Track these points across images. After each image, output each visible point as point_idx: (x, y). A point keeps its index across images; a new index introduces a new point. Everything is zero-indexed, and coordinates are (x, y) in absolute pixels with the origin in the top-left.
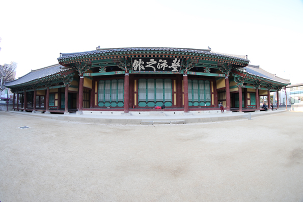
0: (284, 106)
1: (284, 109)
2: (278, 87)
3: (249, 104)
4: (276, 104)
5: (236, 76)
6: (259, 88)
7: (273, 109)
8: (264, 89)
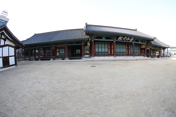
0: (167, 56)
1: (167, 58)
2: (164, 48)
3: (152, 54)
4: (163, 55)
5: (149, 44)
6: (156, 48)
7: (161, 57)
8: (158, 49)
